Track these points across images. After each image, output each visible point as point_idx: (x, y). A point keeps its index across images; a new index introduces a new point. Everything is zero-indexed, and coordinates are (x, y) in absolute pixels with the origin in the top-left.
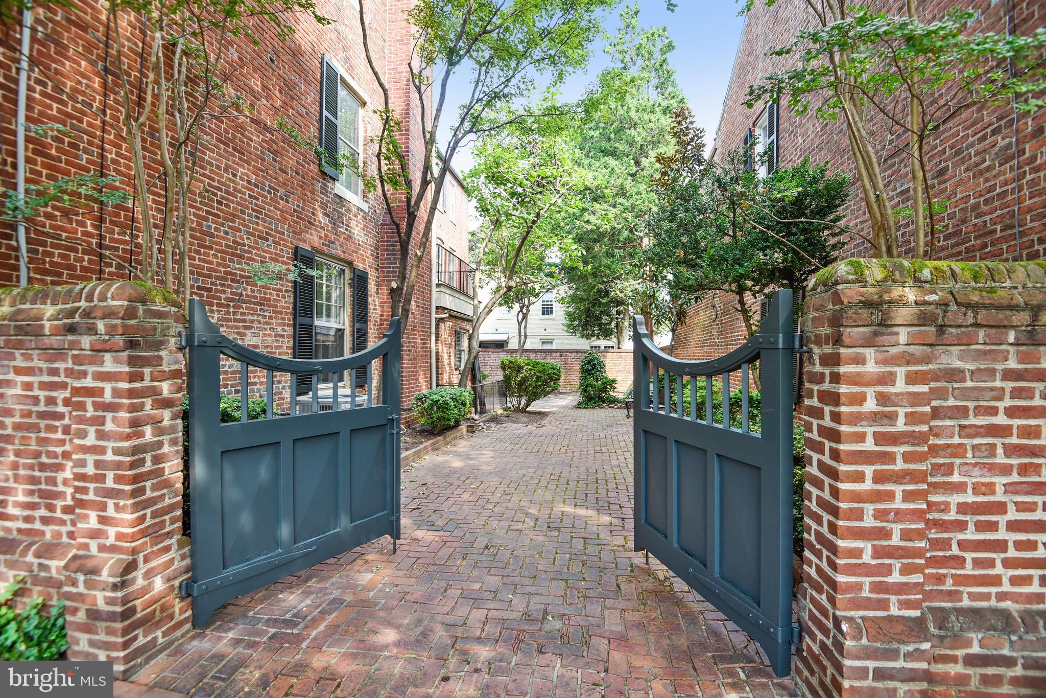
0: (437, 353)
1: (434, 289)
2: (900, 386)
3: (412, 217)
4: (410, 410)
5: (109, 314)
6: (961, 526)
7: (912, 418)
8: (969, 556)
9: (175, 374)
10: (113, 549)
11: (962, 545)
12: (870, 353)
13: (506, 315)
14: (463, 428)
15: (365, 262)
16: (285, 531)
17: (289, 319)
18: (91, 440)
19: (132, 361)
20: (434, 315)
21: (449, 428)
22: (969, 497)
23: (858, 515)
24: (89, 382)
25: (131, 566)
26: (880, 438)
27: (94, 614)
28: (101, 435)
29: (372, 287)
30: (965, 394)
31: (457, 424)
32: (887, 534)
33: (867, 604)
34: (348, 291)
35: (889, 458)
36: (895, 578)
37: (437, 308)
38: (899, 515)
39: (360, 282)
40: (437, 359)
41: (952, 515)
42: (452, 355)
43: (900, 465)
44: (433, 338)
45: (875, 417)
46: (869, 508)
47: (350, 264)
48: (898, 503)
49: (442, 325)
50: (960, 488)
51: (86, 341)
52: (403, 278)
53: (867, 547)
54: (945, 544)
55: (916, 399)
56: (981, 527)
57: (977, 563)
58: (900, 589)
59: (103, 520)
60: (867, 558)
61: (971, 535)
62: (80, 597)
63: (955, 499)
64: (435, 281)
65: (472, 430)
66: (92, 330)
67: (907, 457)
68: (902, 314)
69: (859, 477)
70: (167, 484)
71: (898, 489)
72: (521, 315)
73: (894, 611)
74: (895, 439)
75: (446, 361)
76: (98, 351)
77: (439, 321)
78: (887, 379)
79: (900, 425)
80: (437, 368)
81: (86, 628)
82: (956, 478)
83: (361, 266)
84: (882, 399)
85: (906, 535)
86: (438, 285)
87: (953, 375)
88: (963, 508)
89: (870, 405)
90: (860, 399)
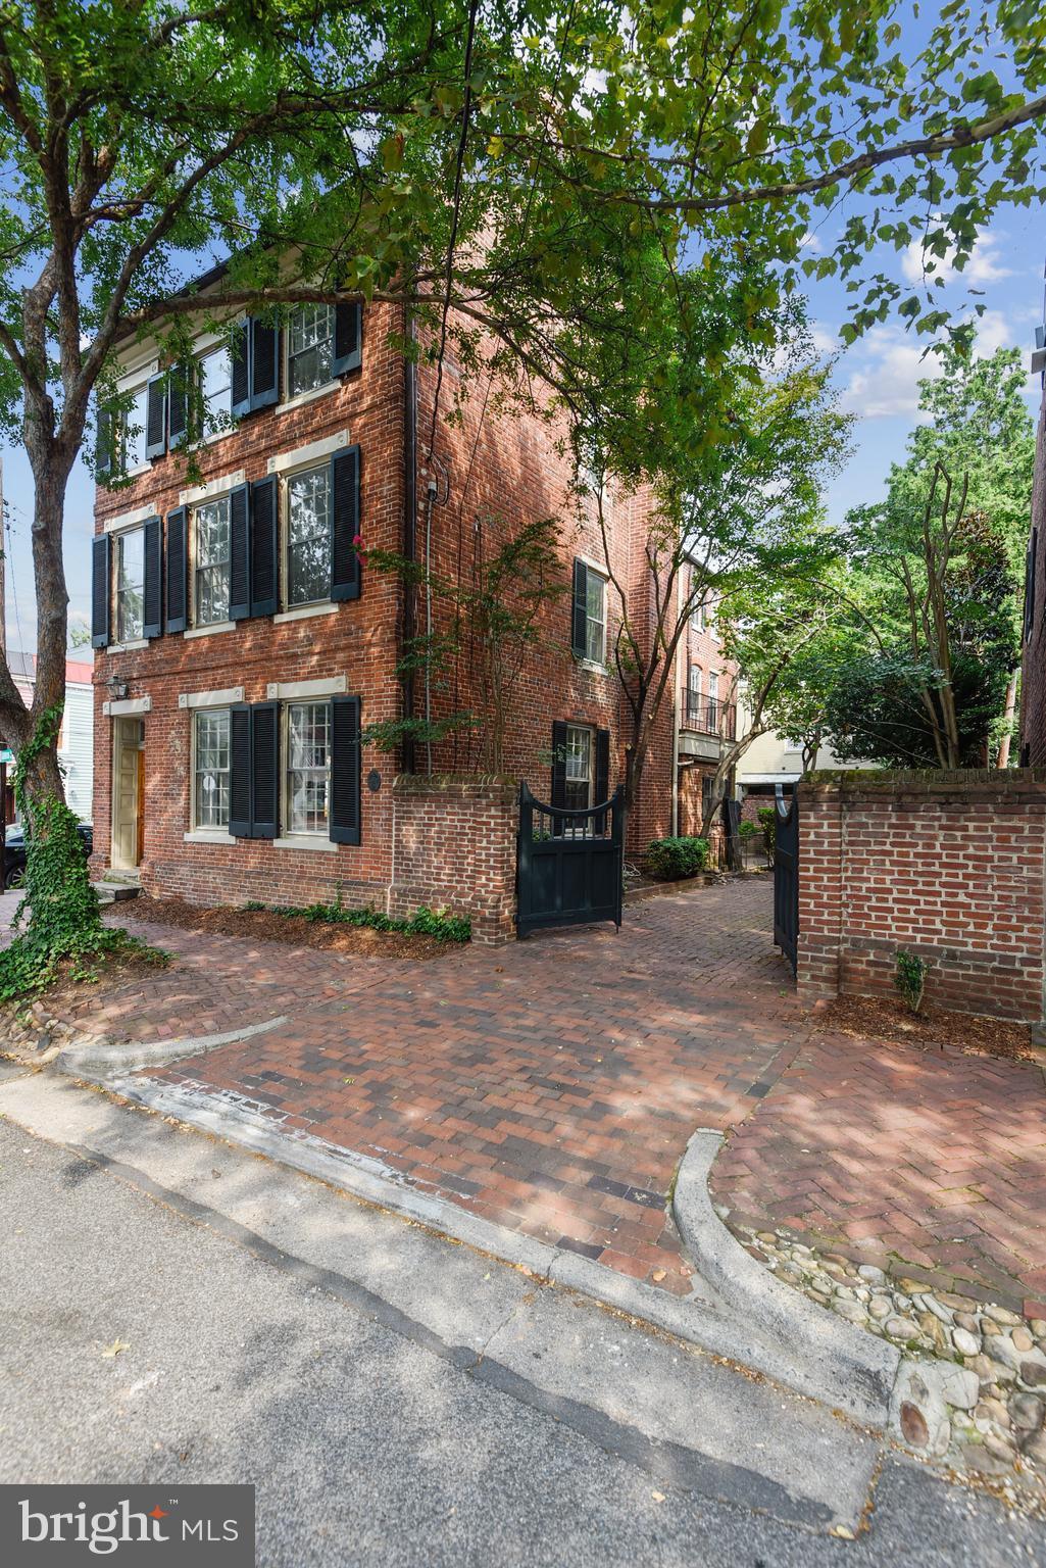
0: (680, 802)
1: (677, 735)
2: (825, 829)
3: (643, 691)
4: (645, 856)
5: (495, 790)
6: (869, 899)
7: (831, 844)
8: (873, 914)
9: (515, 817)
10: (492, 892)
11: (870, 908)
12: (812, 814)
13: (792, 749)
14: (701, 880)
15: (607, 723)
16: (558, 901)
17: (548, 777)
18: (484, 844)
19: (503, 811)
20: (676, 763)
21: (683, 877)
22: (872, 885)
23: (808, 887)
24: (484, 819)
25: (499, 900)
26: (817, 852)
27: (484, 919)
28: (488, 842)
29: (613, 742)
30: (867, 834)
31: (694, 875)
32: (821, 897)
33: (813, 929)
34: (592, 748)
35: (821, 862)
36: (826, 917)
37: (680, 755)
38: (826, 888)
39: (602, 739)
40: (679, 808)
41: (864, 893)
42: (699, 805)
43: (826, 865)
44: (675, 786)
45: (813, 843)
46: (812, 884)
47: (594, 725)
48: (825, 883)
49: (686, 773)
50: (867, 880)
51: (484, 802)
52: (636, 741)
53: (812, 902)
54: (862, 907)
55: (832, 835)
56: (879, 900)
57: (877, 918)
58: (828, 922)
59: (488, 879)
60: (812, 907)
61: (873, 903)
62: (478, 912)
63: (865, 885)
64: (678, 726)
65: (709, 882)
66: (487, 797)
67: (829, 862)
68: (823, 796)
69: (808, 870)
70: (510, 867)
71: (825, 876)
72: (807, 752)
73: (826, 933)
74: (823, 853)
75: (690, 811)
76: (489, 805)
77: (681, 769)
78: (821, 826)
79: (826, 847)
80: (679, 817)
81: (480, 926)
82: (865, 874)
83: (603, 727)
84: (817, 835)
85: (829, 897)
86: (681, 731)
87: (864, 825)
88: (869, 890)
89: (812, 837)
90: (808, 834)
